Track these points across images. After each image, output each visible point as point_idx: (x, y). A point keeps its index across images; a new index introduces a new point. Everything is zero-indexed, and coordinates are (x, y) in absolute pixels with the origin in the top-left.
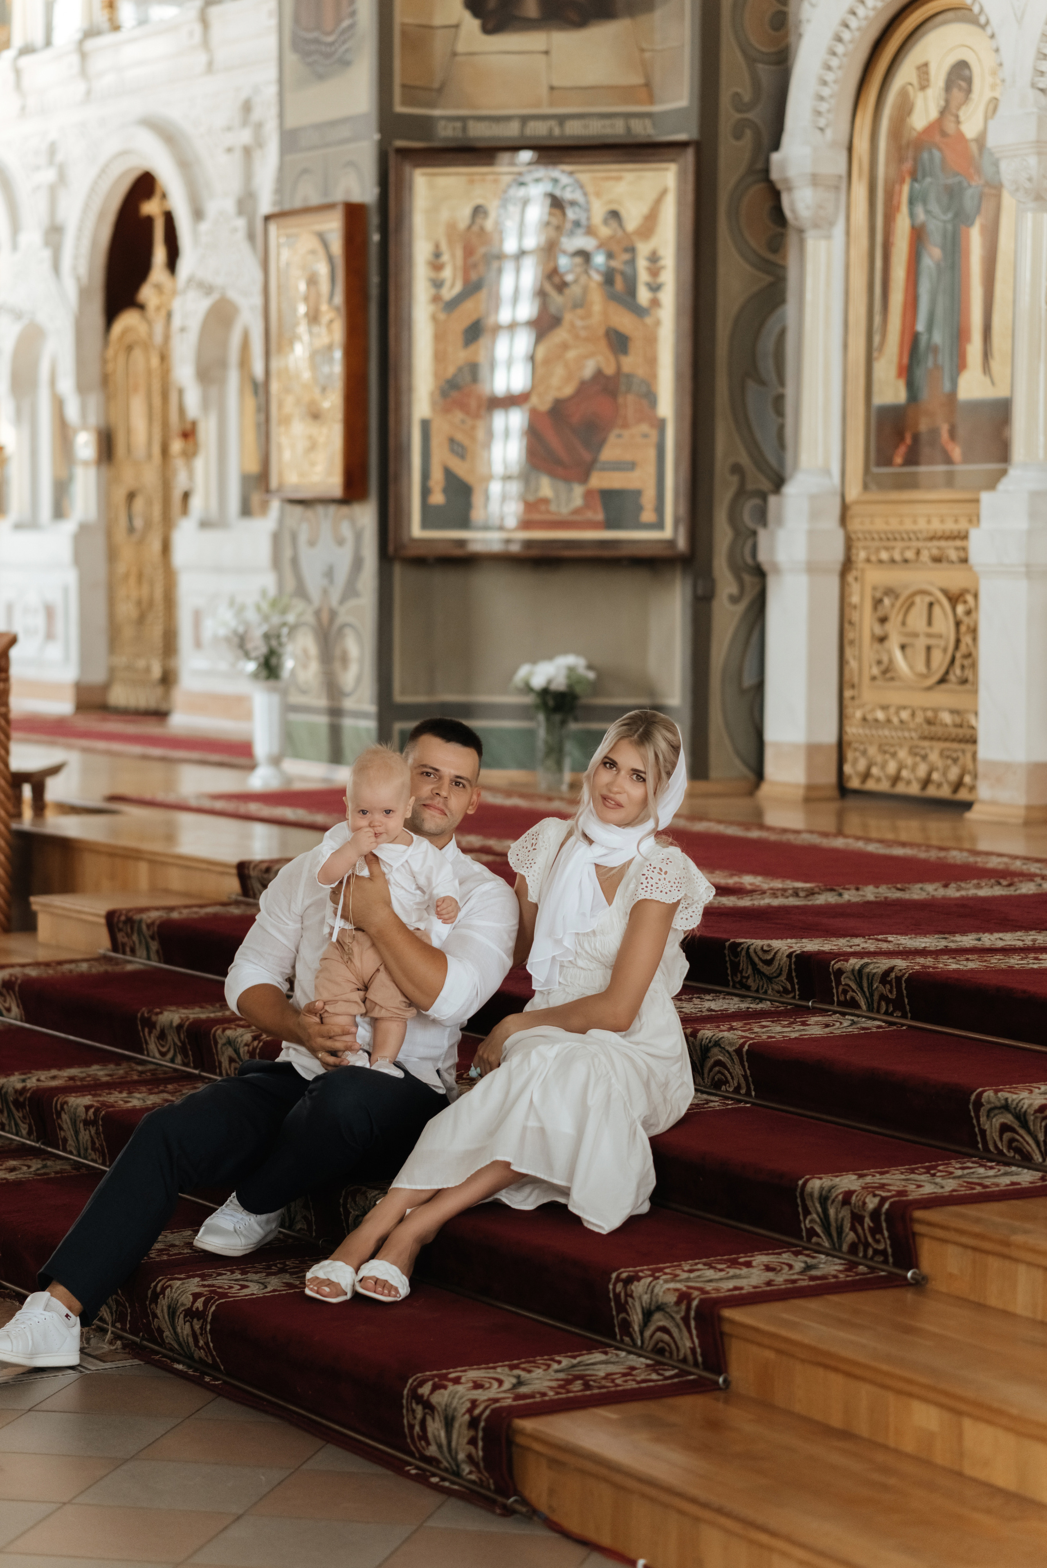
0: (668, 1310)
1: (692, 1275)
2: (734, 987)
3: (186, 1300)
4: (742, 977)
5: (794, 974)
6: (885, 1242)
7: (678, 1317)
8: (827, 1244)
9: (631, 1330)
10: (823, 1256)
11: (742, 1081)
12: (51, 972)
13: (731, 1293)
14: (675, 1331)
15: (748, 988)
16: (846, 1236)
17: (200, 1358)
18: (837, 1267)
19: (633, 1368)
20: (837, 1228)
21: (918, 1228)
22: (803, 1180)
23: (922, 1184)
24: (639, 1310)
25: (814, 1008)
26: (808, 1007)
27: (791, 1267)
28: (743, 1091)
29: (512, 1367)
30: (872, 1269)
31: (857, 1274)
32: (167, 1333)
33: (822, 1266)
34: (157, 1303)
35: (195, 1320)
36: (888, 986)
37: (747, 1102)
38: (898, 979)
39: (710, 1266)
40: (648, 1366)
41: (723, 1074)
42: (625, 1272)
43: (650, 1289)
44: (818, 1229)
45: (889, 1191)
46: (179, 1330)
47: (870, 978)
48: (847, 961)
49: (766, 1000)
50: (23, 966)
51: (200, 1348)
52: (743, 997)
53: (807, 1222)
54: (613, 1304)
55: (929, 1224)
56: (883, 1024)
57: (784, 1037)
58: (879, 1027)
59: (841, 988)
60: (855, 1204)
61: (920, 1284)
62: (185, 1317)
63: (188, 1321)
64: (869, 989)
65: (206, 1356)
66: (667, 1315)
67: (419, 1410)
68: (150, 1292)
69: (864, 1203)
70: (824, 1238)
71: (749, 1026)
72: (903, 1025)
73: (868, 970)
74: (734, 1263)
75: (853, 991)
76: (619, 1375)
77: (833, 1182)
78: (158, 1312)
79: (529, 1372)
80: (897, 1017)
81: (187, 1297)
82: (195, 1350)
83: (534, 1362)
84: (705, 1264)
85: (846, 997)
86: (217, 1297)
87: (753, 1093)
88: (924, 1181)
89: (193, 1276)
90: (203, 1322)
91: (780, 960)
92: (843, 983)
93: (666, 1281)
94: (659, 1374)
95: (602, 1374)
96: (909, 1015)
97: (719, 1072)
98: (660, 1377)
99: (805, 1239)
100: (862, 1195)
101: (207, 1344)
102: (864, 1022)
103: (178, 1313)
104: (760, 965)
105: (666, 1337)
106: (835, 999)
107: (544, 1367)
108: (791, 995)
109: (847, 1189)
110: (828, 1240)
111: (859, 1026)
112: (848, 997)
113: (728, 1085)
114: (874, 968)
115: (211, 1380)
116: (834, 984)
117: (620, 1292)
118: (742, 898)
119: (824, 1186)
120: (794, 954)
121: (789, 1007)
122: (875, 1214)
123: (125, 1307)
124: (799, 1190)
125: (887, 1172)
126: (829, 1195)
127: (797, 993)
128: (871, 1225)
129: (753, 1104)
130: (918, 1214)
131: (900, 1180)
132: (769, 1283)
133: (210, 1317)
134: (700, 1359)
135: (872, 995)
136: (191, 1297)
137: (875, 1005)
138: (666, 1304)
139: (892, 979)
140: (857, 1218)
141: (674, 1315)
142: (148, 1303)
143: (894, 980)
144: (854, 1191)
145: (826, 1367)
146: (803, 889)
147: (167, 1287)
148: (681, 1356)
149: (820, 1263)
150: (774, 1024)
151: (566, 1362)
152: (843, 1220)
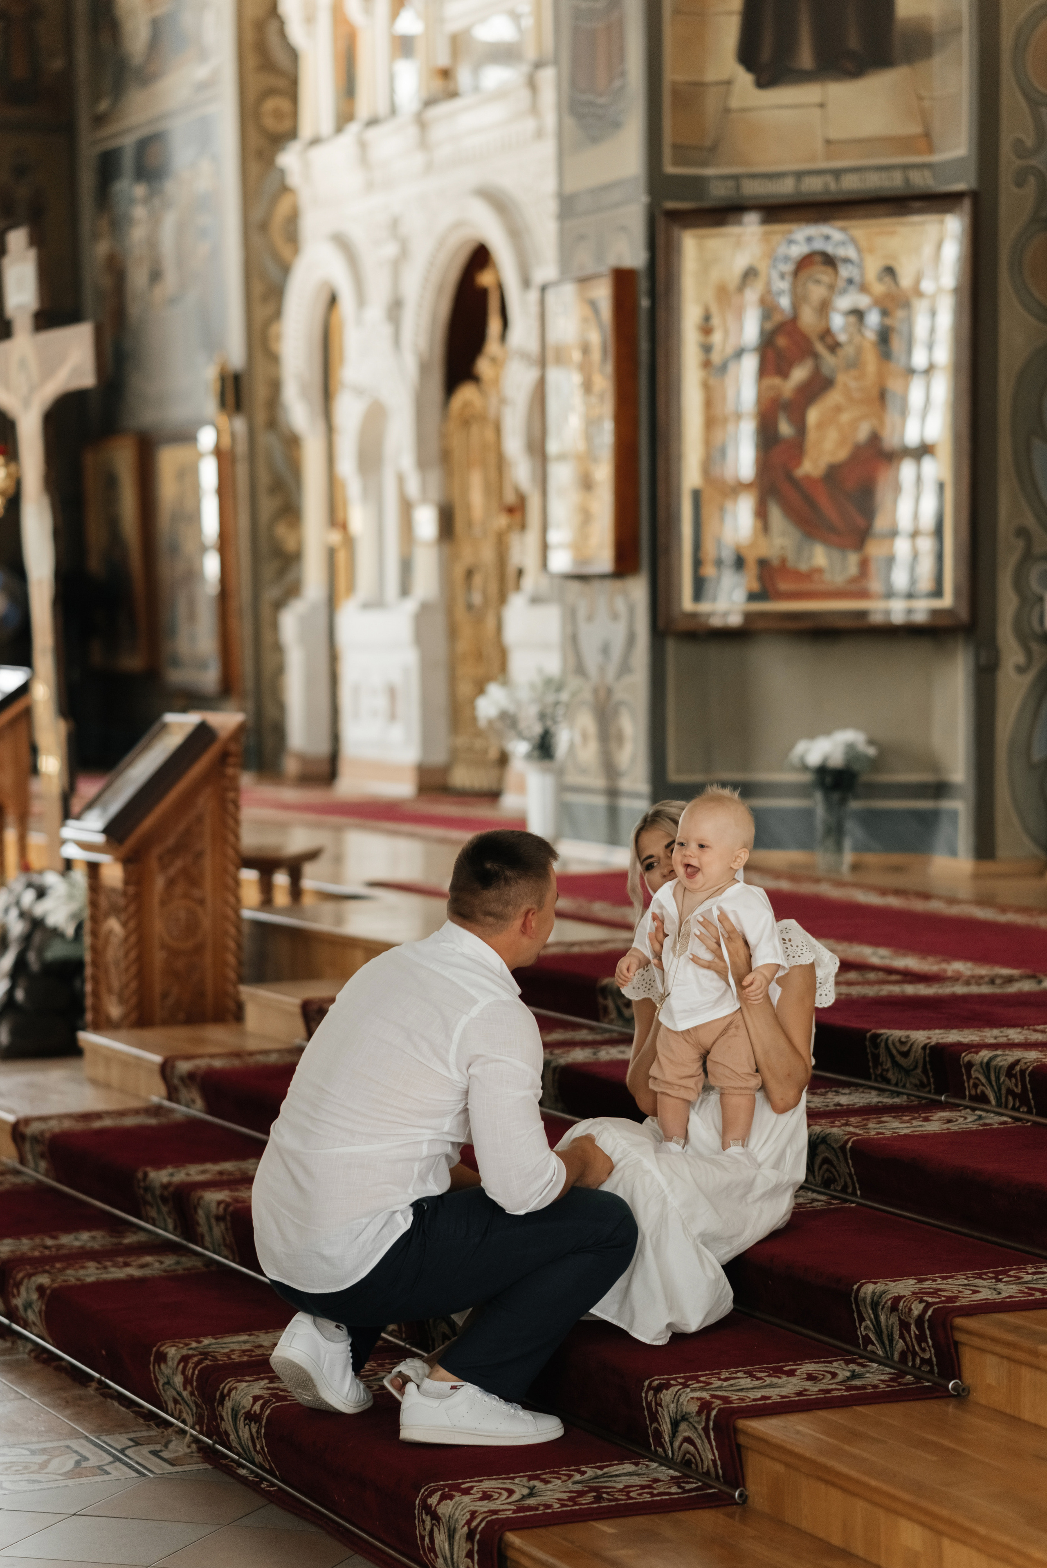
0: (691, 1420)
1: (725, 1384)
2: (876, 1081)
3: (247, 1402)
4: (883, 1070)
5: (928, 1067)
6: (930, 1351)
7: (700, 1427)
8: (880, 1353)
9: (663, 1440)
10: (875, 1365)
11: (848, 1180)
12: (237, 1063)
13: (754, 1403)
14: (698, 1442)
15: (888, 1081)
16: (896, 1344)
17: (260, 1463)
18: (882, 1377)
19: (656, 1480)
20: (888, 1336)
21: (960, 1337)
22: (858, 1284)
23: (980, 1289)
24: (668, 1420)
25: (947, 1103)
26: (940, 1101)
27: (834, 1375)
28: (850, 1190)
29: (531, 1478)
30: (918, 1379)
31: (900, 1384)
32: (232, 1437)
33: (868, 1375)
34: (223, 1405)
35: (253, 1424)
36: (1013, 1080)
37: (852, 1202)
38: (1023, 1072)
39: (750, 1374)
40: (673, 1478)
41: (831, 1172)
42: (657, 1379)
43: (677, 1397)
44: (873, 1337)
45: (940, 1296)
46: (241, 1434)
47: (997, 1071)
48: (977, 1053)
49: (903, 1094)
50: (213, 1056)
51: (258, 1453)
52: (881, 1091)
53: (862, 1329)
54: (646, 1413)
55: (968, 1332)
56: (1010, 1120)
57: (894, 1133)
58: (1005, 1123)
59: (971, 1082)
60: (902, 1310)
61: (961, 1396)
62: (245, 1420)
63: (247, 1424)
64: (996, 1083)
65: (264, 1461)
66: (690, 1426)
67: (428, 1519)
68: (218, 1394)
69: (910, 1309)
70: (878, 1346)
71: (865, 1122)
72: (1028, 1121)
73: (994, 1063)
74: (777, 1372)
75: (983, 1085)
76: (638, 1488)
77: (887, 1287)
78: (224, 1414)
79: (546, 1482)
80: (1023, 1112)
81: (248, 1400)
82: (254, 1455)
83: (557, 1473)
84: (745, 1373)
85: (976, 1091)
86: (274, 1400)
87: (859, 1192)
88: (984, 1287)
89: (262, 1379)
90: (259, 1426)
91: (916, 1052)
92: (973, 1076)
93: (694, 1390)
94: (680, 1487)
95: (621, 1486)
96: (1034, 1111)
97: (827, 1170)
98: (680, 1491)
99: (862, 1347)
100: (910, 1301)
101: (262, 1448)
102: (991, 1118)
103: (239, 1416)
104: (898, 1058)
105: (692, 1448)
106: (967, 1093)
107: (565, 1478)
108: (927, 1089)
109: (897, 1295)
110: (881, 1348)
111: (981, 1122)
112: (979, 1091)
113: (836, 1183)
114: (1001, 1061)
115: (268, 1486)
116: (965, 1077)
117: (651, 1401)
118: (930, 986)
119: (876, 1291)
120: (929, 1046)
121: (923, 1102)
122: (920, 1320)
123: (202, 1409)
124: (853, 1295)
125: (952, 1277)
126: (880, 1300)
127: (933, 1086)
128: (917, 1333)
129: (858, 1204)
130: (960, 1321)
131: (959, 1285)
132: (799, 1394)
133: (264, 1421)
134: (720, 1471)
135: (1000, 1089)
136: (251, 1400)
137: (1003, 1100)
138: (689, 1414)
139: (1016, 1073)
140: (904, 1326)
141: (697, 1426)
142: (216, 1405)
143: (1018, 1074)
144: (904, 1296)
145: (827, 1482)
146: (1001, 977)
147: (233, 1389)
148: (705, 1469)
149: (868, 1372)
150: (894, 1120)
151: (590, 1472)
152: (892, 1327)
